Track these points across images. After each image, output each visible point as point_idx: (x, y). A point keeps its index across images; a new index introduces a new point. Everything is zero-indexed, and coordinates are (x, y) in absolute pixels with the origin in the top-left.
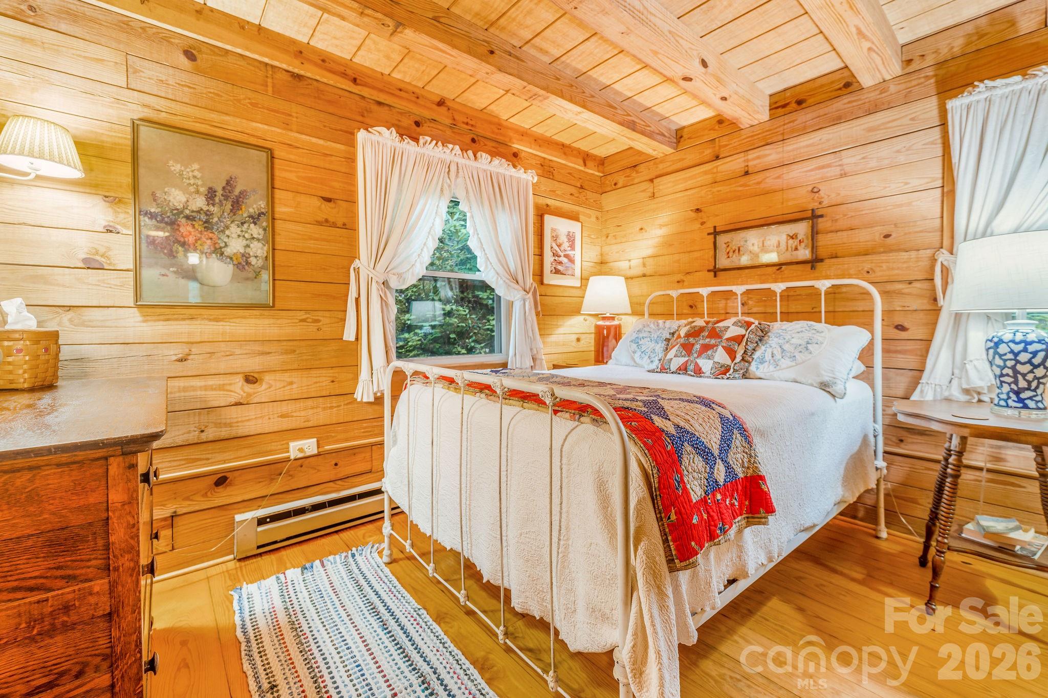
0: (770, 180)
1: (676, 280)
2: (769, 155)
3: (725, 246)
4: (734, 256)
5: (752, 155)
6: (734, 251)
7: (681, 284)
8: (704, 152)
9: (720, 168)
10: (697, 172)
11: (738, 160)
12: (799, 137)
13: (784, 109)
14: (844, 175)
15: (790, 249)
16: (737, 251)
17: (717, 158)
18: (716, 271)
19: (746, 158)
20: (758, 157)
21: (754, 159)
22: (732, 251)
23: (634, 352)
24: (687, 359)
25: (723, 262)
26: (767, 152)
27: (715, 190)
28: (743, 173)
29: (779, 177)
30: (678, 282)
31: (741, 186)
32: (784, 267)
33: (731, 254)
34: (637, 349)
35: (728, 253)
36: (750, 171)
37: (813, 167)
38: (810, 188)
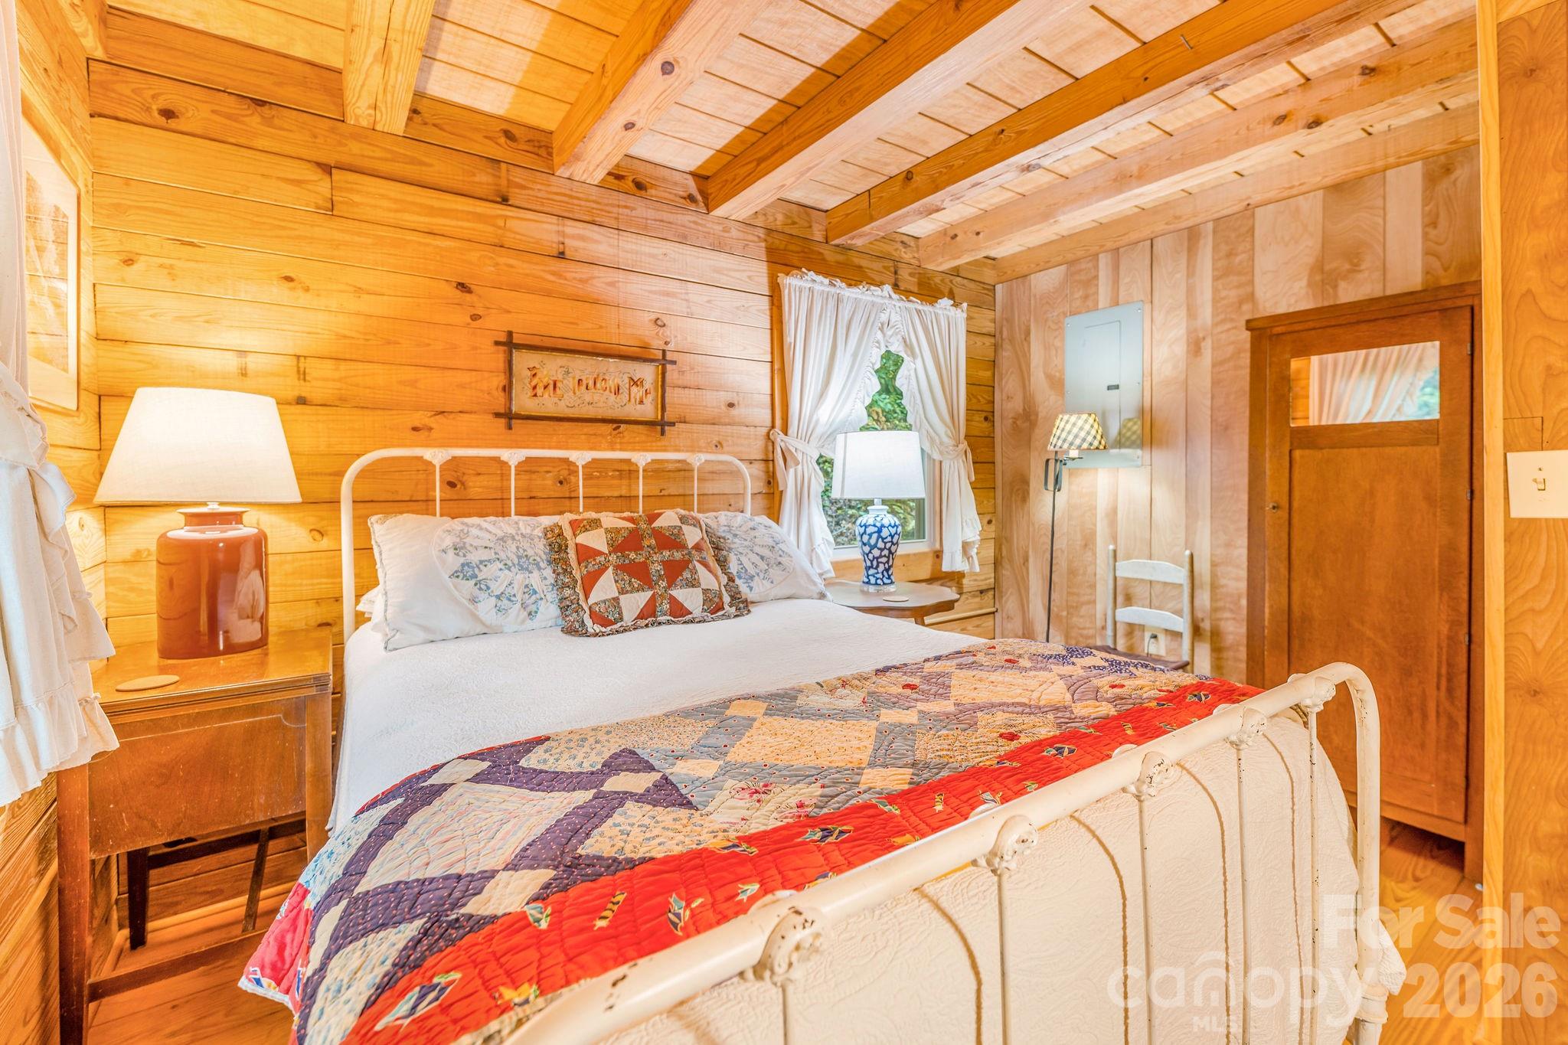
0: (600, 282)
1: (410, 425)
2: (596, 242)
3: (529, 373)
4: (546, 396)
5: (572, 228)
6: (545, 387)
7: (423, 434)
8: (474, 175)
9: (510, 223)
10: (466, 208)
11: (545, 226)
12: (639, 237)
13: (616, 182)
14: (690, 316)
15: (633, 400)
16: (551, 387)
17: (504, 200)
18: (509, 417)
19: (561, 228)
20: (582, 238)
21: (573, 237)
22: (541, 385)
23: (474, 600)
24: (650, 593)
25: (523, 402)
26: (596, 237)
27: (502, 260)
28: (555, 253)
29: (612, 284)
30: (415, 429)
31: (554, 273)
32: (623, 426)
33: (539, 391)
34: (476, 592)
35: (535, 388)
36: (568, 254)
37: (657, 289)
38: (654, 317)
